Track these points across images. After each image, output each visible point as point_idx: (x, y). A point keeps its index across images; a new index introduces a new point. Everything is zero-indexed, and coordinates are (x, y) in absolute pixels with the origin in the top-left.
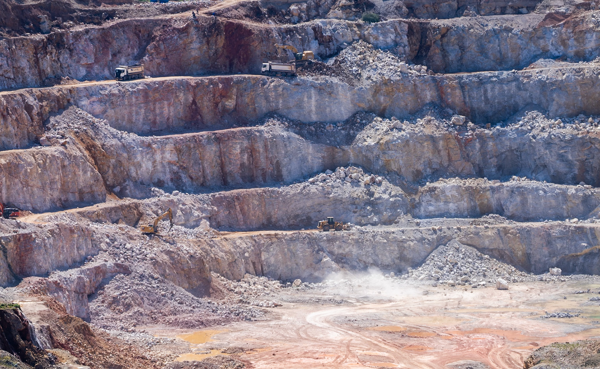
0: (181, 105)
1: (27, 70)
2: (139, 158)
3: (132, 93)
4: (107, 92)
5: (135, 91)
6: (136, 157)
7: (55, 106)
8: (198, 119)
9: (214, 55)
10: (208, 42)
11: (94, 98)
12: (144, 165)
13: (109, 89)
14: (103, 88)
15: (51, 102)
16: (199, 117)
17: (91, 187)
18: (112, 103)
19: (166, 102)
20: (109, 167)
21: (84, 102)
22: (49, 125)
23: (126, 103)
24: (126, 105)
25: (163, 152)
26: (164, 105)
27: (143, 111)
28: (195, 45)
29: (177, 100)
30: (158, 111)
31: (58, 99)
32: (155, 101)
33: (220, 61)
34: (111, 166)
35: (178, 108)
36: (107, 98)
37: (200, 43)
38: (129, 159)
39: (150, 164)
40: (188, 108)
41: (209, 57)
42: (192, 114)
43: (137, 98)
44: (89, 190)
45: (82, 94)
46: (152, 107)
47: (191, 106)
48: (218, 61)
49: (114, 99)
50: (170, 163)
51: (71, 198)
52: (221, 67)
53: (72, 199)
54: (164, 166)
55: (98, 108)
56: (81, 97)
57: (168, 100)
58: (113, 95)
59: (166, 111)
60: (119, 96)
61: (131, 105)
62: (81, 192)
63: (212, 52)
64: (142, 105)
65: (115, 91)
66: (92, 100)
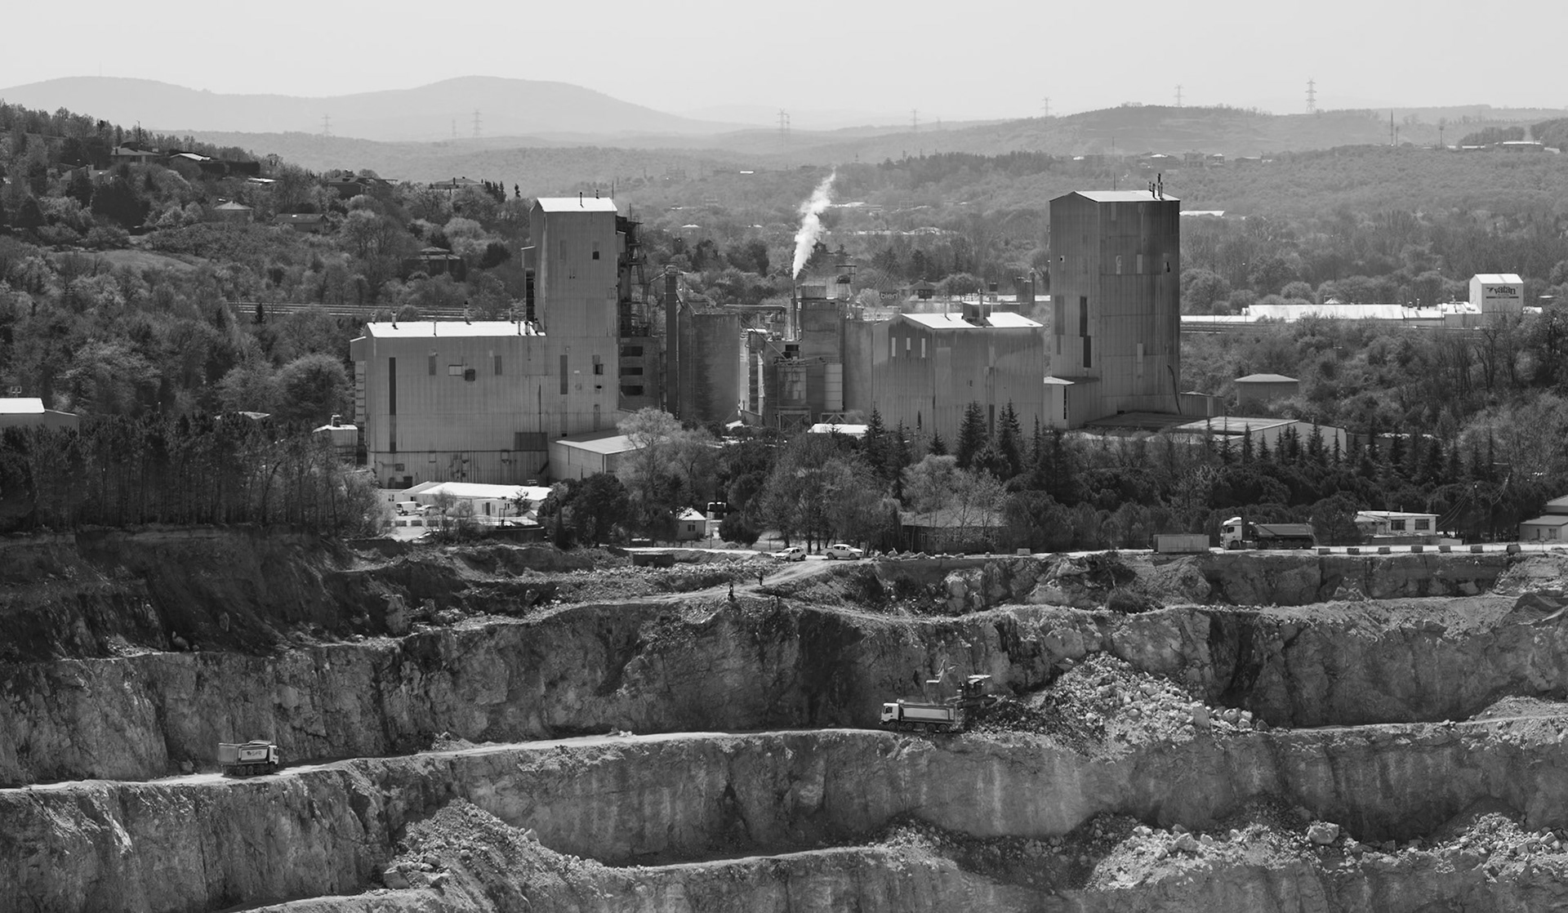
0: (701, 796)
1: (356, 718)
3: (592, 769)
4: (534, 767)
5: (597, 765)
7: (417, 797)
8: (737, 829)
9: (774, 684)
10: (762, 656)
11: (506, 781)
13: (539, 759)
14: (525, 758)
15: (410, 788)
16: (740, 823)
18: (546, 791)
19: (666, 791)
21: (484, 790)
22: (405, 843)
23: (578, 792)
24: (577, 797)
25: (659, 903)
26: (661, 796)
27: (615, 809)
28: (734, 663)
29: (690, 786)
30: (648, 811)
31: (424, 783)
32: (642, 787)
33: (789, 699)
35: (695, 804)
36: (533, 780)
37: (743, 657)
40: (715, 804)
41: (764, 688)
42: (725, 816)
43: (601, 780)
45: (478, 772)
46: (636, 802)
47: (724, 800)
48: (783, 697)
49: (551, 783)
52: (791, 712)
55: (514, 803)
56: (476, 779)
57: (670, 784)
58: (549, 773)
59: (666, 809)
60: (562, 777)
61: (588, 797)
63: (770, 678)
64: (613, 797)
65: (553, 765)
66: (501, 784)
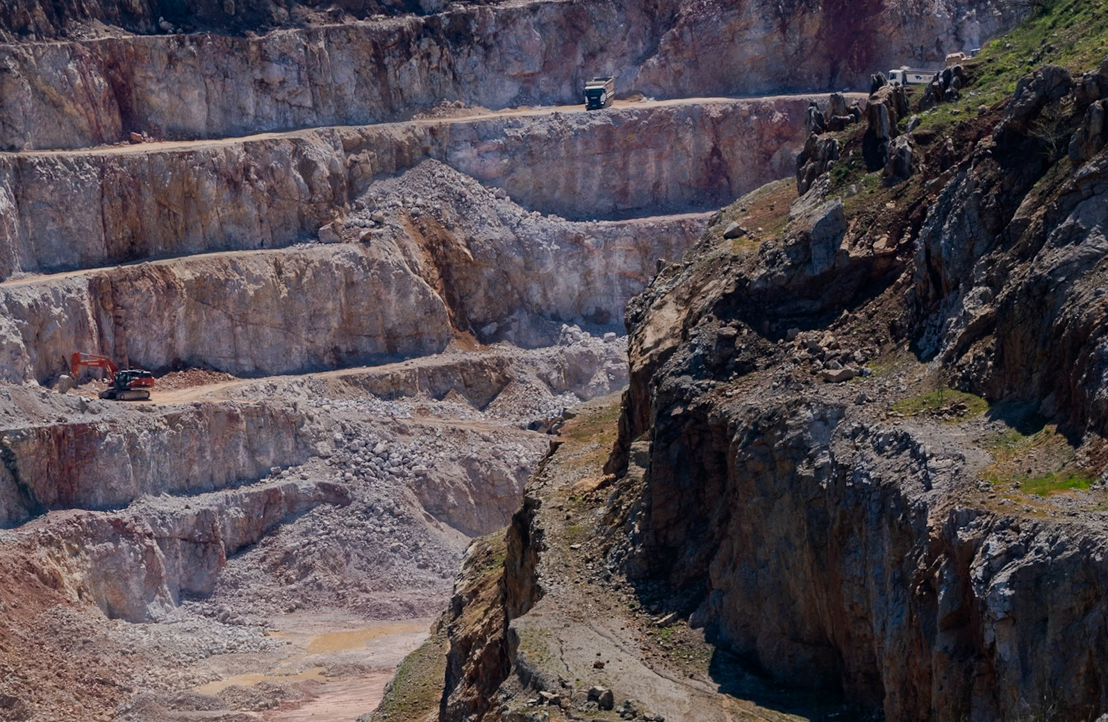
0: (689, 156)
1: (349, 91)
2: (550, 266)
3: (576, 132)
4: (521, 131)
5: (584, 130)
6: (542, 265)
7: (390, 161)
8: (720, 186)
9: (796, 53)
10: (783, 28)
11: (489, 145)
12: (560, 280)
13: (527, 125)
14: (515, 124)
15: (385, 152)
16: (724, 181)
17: (416, 326)
18: (531, 154)
19: (651, 152)
20: (478, 284)
21: (465, 153)
22: (362, 200)
23: (563, 154)
24: (562, 158)
25: (608, 254)
26: (647, 156)
27: (599, 169)
28: (757, 33)
29: (678, 147)
30: (632, 170)
31: (399, 148)
32: (628, 149)
33: (811, 65)
34: (484, 284)
35: (682, 163)
36: (518, 144)
37: (765, 28)
38: (527, 268)
39: (575, 280)
40: (703, 163)
41: (786, 57)
42: (711, 174)
43: (586, 143)
44: (411, 331)
45: (460, 138)
46: (620, 163)
47: (711, 160)
48: (803, 64)
49: (535, 146)
50: (623, 276)
51: (365, 345)
52: (810, 78)
53: (369, 349)
54: (609, 282)
55: (493, 165)
56: (457, 143)
57: (656, 146)
58: (534, 138)
59: (651, 168)
60: (548, 141)
61: (572, 158)
62: (391, 336)
63: (791, 48)
64: (599, 158)
65: (542, 131)
66: (484, 147)
